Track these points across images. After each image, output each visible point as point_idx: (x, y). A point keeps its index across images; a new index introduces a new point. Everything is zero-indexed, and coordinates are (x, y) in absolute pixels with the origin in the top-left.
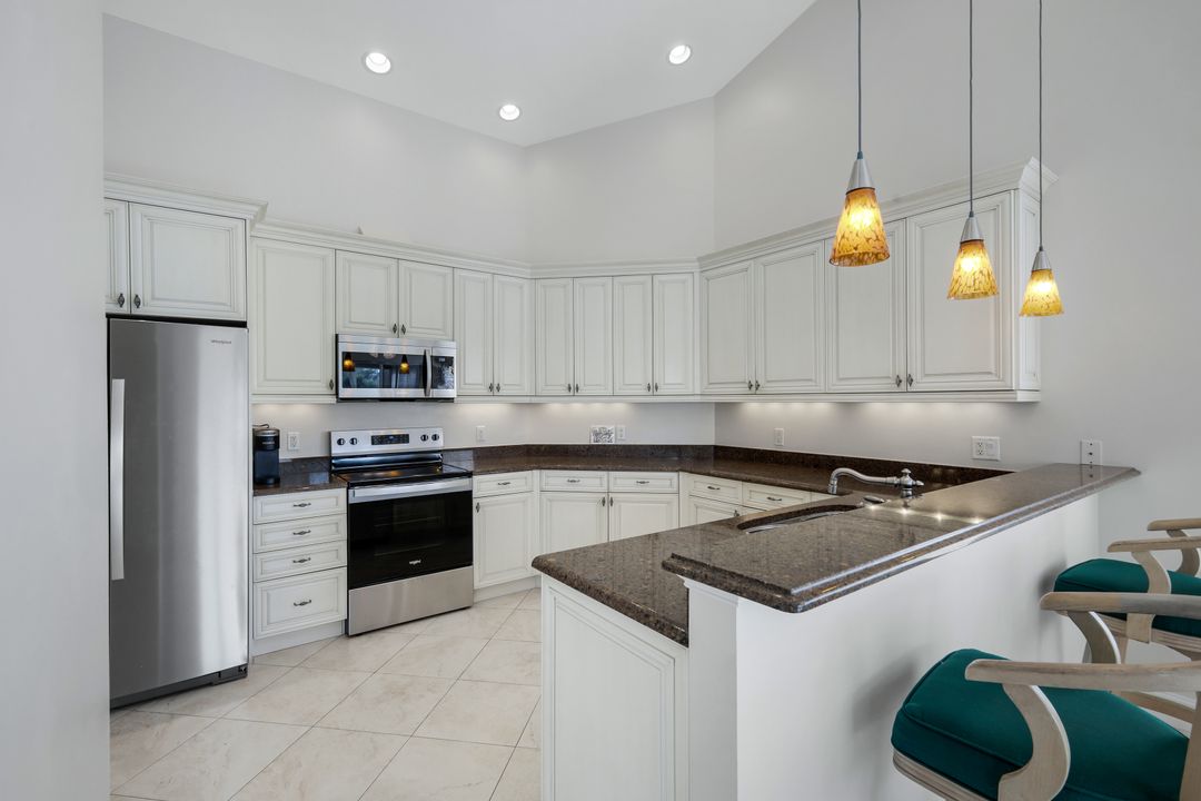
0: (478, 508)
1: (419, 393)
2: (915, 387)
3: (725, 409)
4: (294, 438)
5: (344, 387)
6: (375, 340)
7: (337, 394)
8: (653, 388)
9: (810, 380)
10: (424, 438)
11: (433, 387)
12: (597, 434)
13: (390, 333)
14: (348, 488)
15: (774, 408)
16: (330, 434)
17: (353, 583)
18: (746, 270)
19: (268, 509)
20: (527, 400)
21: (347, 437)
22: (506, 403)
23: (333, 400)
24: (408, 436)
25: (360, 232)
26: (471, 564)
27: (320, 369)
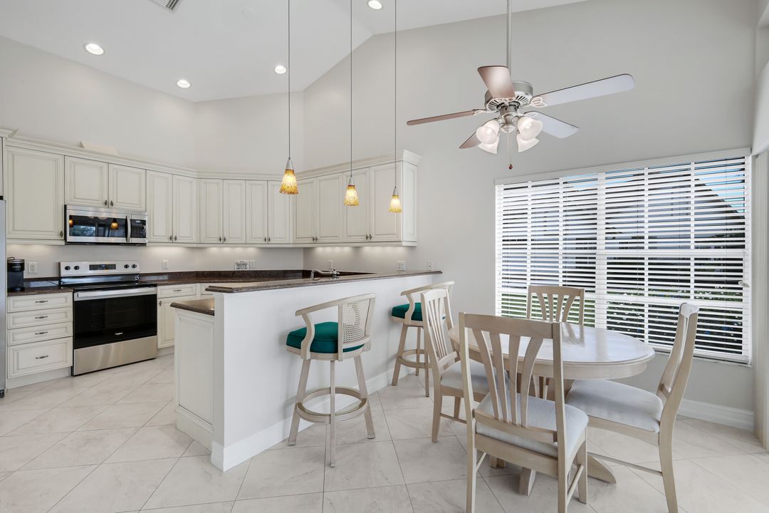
0: (160, 304)
1: (122, 240)
2: (373, 240)
3: (307, 251)
4: (33, 266)
5: (70, 235)
6: (91, 209)
7: (65, 239)
8: (267, 240)
9: (337, 237)
10: (126, 266)
11: (131, 237)
12: (238, 265)
13: (103, 205)
14: (74, 293)
15: (328, 250)
16: (59, 264)
17: (76, 346)
18: (312, 182)
19: (17, 304)
20: (195, 245)
21: (72, 265)
22: (181, 246)
23: (63, 243)
24: (115, 265)
25: (81, 146)
26: (156, 335)
27: (54, 224)
